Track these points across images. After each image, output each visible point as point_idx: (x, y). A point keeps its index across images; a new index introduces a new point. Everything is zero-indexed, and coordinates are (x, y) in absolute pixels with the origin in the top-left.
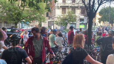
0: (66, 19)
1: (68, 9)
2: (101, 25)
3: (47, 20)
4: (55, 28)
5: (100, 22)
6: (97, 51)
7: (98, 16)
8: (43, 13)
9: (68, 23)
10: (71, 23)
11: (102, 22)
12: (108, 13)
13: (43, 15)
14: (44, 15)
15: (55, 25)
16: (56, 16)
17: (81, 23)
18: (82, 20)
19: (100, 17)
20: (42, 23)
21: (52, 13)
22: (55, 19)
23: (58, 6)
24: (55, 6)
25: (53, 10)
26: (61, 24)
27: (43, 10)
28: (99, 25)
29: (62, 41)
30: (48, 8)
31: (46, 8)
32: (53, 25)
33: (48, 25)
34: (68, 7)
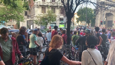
0: (46, 19)
1: (48, 8)
2: (79, 25)
3: (25, 19)
4: (34, 27)
5: (78, 22)
6: (76, 49)
7: (76, 16)
8: (21, 12)
9: (48, 23)
10: (51, 22)
11: (80, 21)
12: (85, 13)
13: (21, 14)
14: (23, 14)
15: (34, 25)
16: (35, 15)
17: (61, 22)
18: (61, 19)
19: (78, 17)
20: (20, 22)
21: (31, 12)
22: (34, 18)
23: (38, 5)
24: (34, 4)
25: (33, 9)
26: (41, 23)
27: (21, 8)
28: (77, 24)
29: (42, 41)
30: (26, 7)
31: (25, 6)
32: (33, 24)
33: (27, 24)
34: (47, 6)
